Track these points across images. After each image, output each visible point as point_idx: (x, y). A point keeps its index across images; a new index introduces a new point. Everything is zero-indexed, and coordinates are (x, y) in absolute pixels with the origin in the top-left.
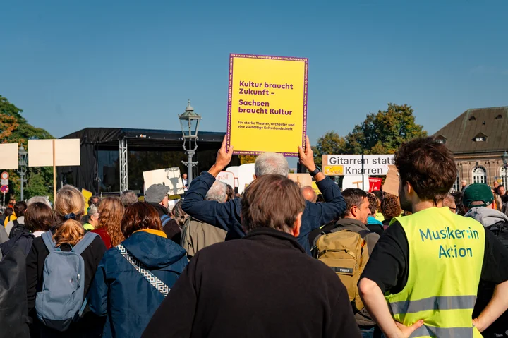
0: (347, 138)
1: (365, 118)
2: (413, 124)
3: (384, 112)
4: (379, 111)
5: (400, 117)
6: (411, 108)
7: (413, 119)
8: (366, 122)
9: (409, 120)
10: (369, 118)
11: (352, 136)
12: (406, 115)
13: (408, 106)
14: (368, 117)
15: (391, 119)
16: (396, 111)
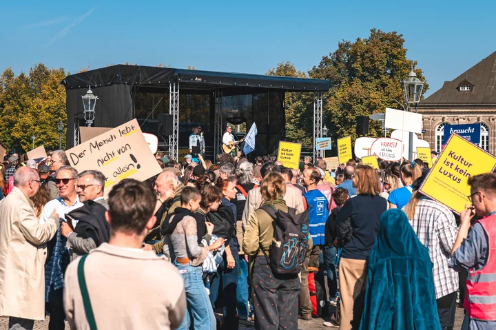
0: (310, 74)
1: (337, 48)
2: (404, 59)
3: (365, 40)
4: (358, 40)
5: (387, 49)
6: (402, 38)
7: (405, 51)
8: (337, 53)
9: (399, 53)
10: (343, 47)
11: (317, 71)
12: (396, 46)
13: (398, 34)
14: (340, 46)
15: (376, 51)
16: (382, 40)
